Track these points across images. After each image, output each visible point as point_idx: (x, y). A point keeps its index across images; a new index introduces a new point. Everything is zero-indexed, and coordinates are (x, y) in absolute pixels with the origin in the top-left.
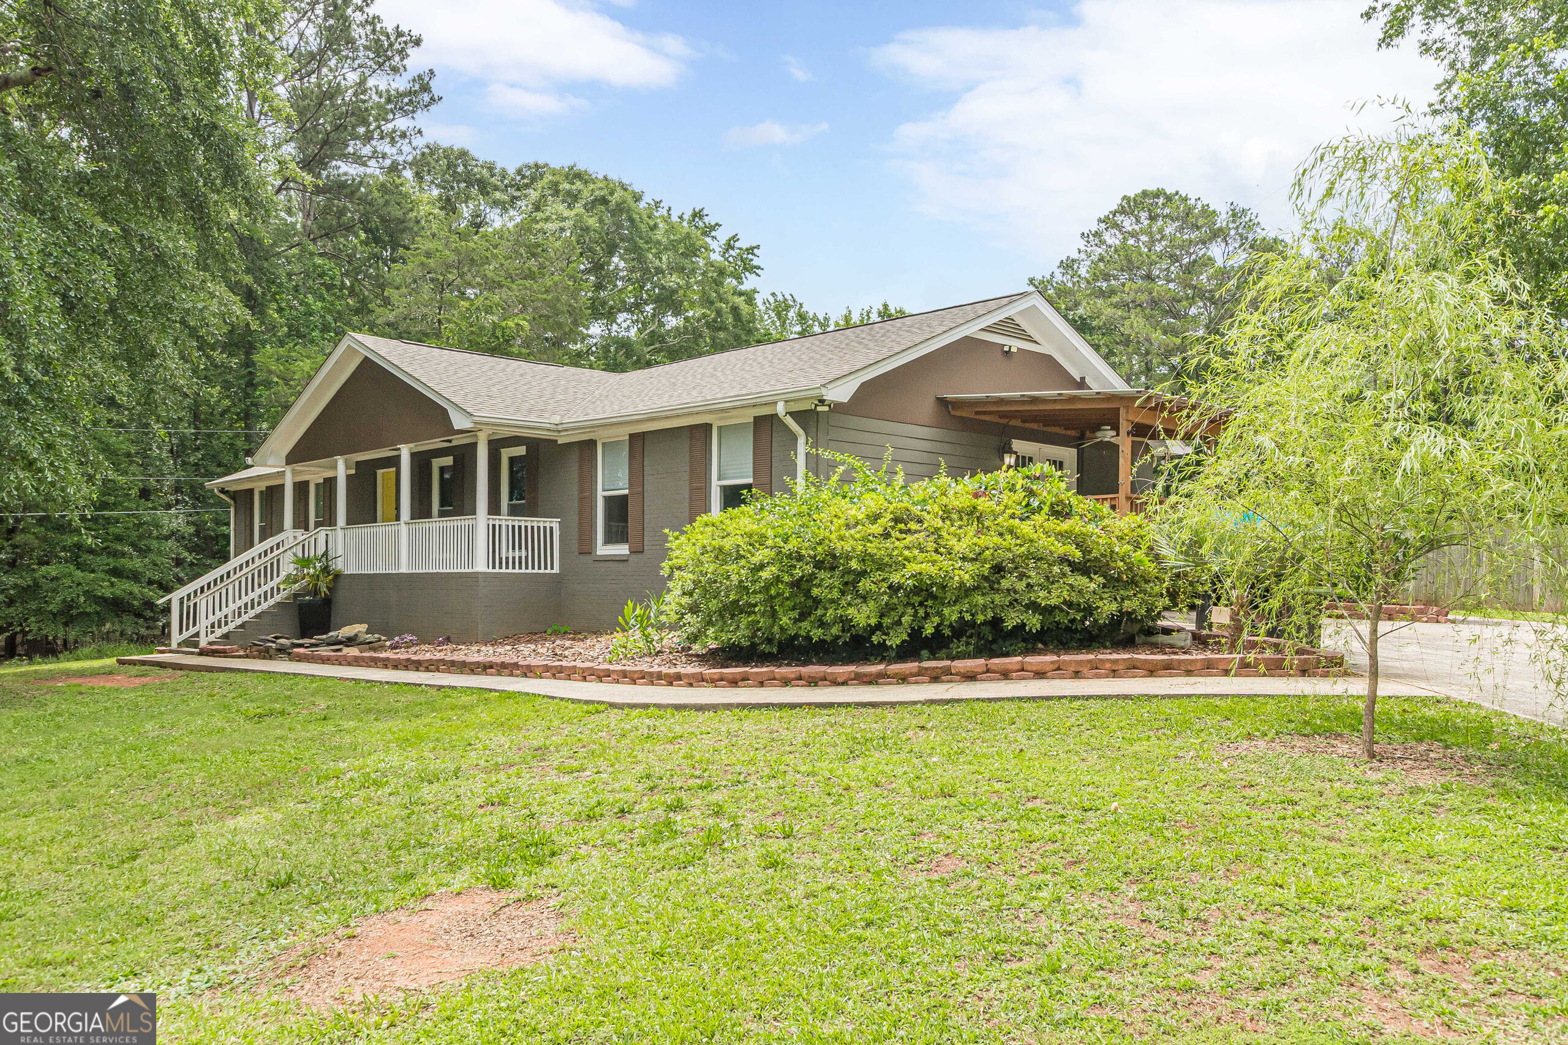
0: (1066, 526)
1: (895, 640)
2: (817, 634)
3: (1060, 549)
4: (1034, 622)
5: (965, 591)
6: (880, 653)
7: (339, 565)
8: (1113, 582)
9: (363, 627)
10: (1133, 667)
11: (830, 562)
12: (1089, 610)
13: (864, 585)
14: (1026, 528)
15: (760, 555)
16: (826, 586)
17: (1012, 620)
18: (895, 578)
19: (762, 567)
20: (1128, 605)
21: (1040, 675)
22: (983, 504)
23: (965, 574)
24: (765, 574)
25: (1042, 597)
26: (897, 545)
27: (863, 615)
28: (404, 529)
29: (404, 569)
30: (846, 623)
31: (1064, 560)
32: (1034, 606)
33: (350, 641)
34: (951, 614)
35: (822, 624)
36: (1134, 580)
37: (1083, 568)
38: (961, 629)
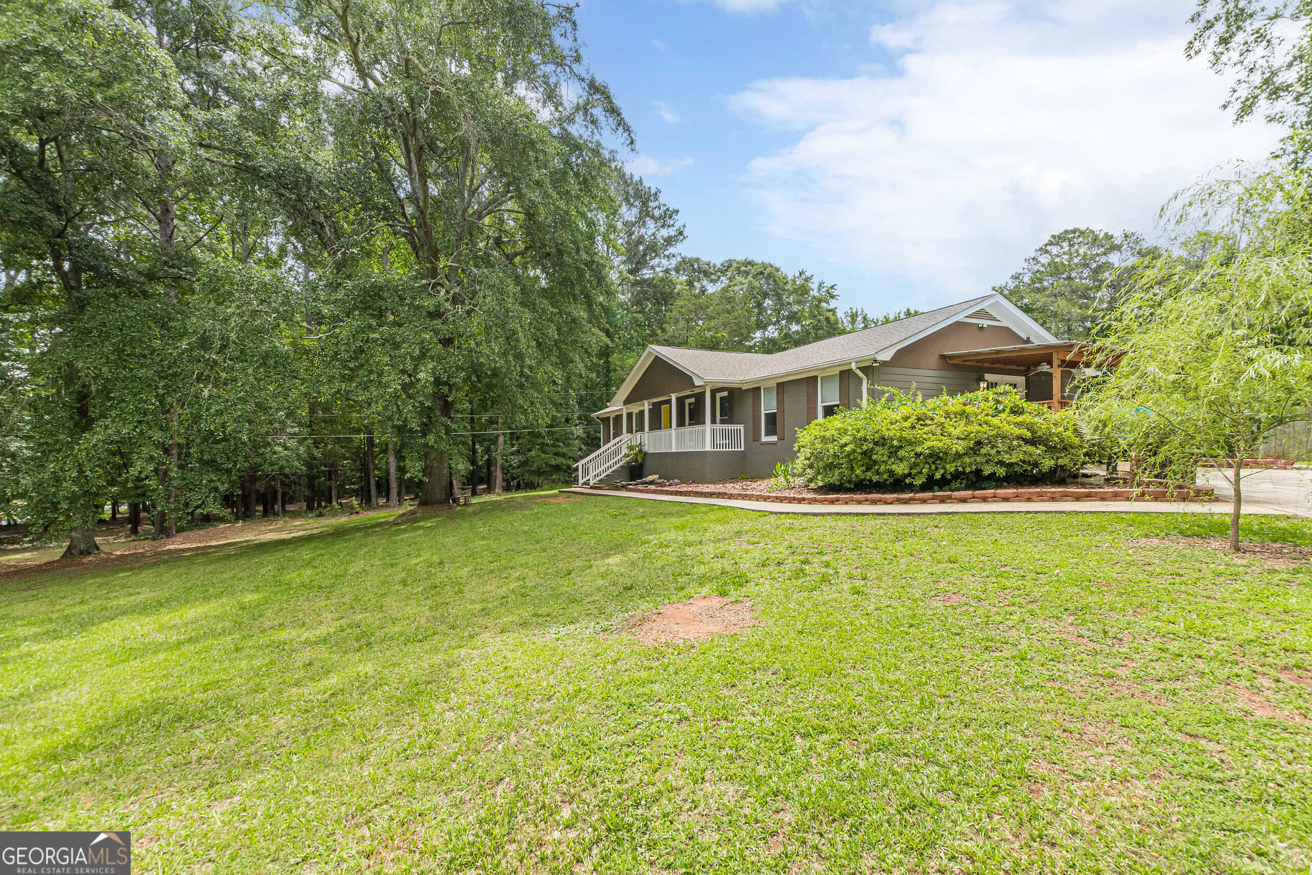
0: (1020, 419)
1: (918, 482)
2: (875, 478)
3: (1017, 431)
4: (1001, 471)
5: (959, 456)
6: (911, 488)
7: (646, 449)
8: (1051, 449)
9: (656, 477)
10: (1064, 497)
11: (882, 442)
12: (1035, 465)
13: (901, 453)
14: (995, 421)
15: (845, 439)
16: (880, 454)
17: (987, 470)
18: (919, 449)
19: (846, 445)
20: (1061, 462)
21: (1006, 499)
22: (969, 409)
23: (960, 447)
24: (848, 449)
25: (1006, 458)
26: (919, 432)
27: (900, 469)
28: (674, 432)
29: (674, 450)
30: (891, 473)
31: (1019, 437)
32: (1001, 463)
33: (652, 483)
34: (951, 468)
35: (878, 473)
36: (1066, 448)
37: (1032, 442)
38: (956, 476)
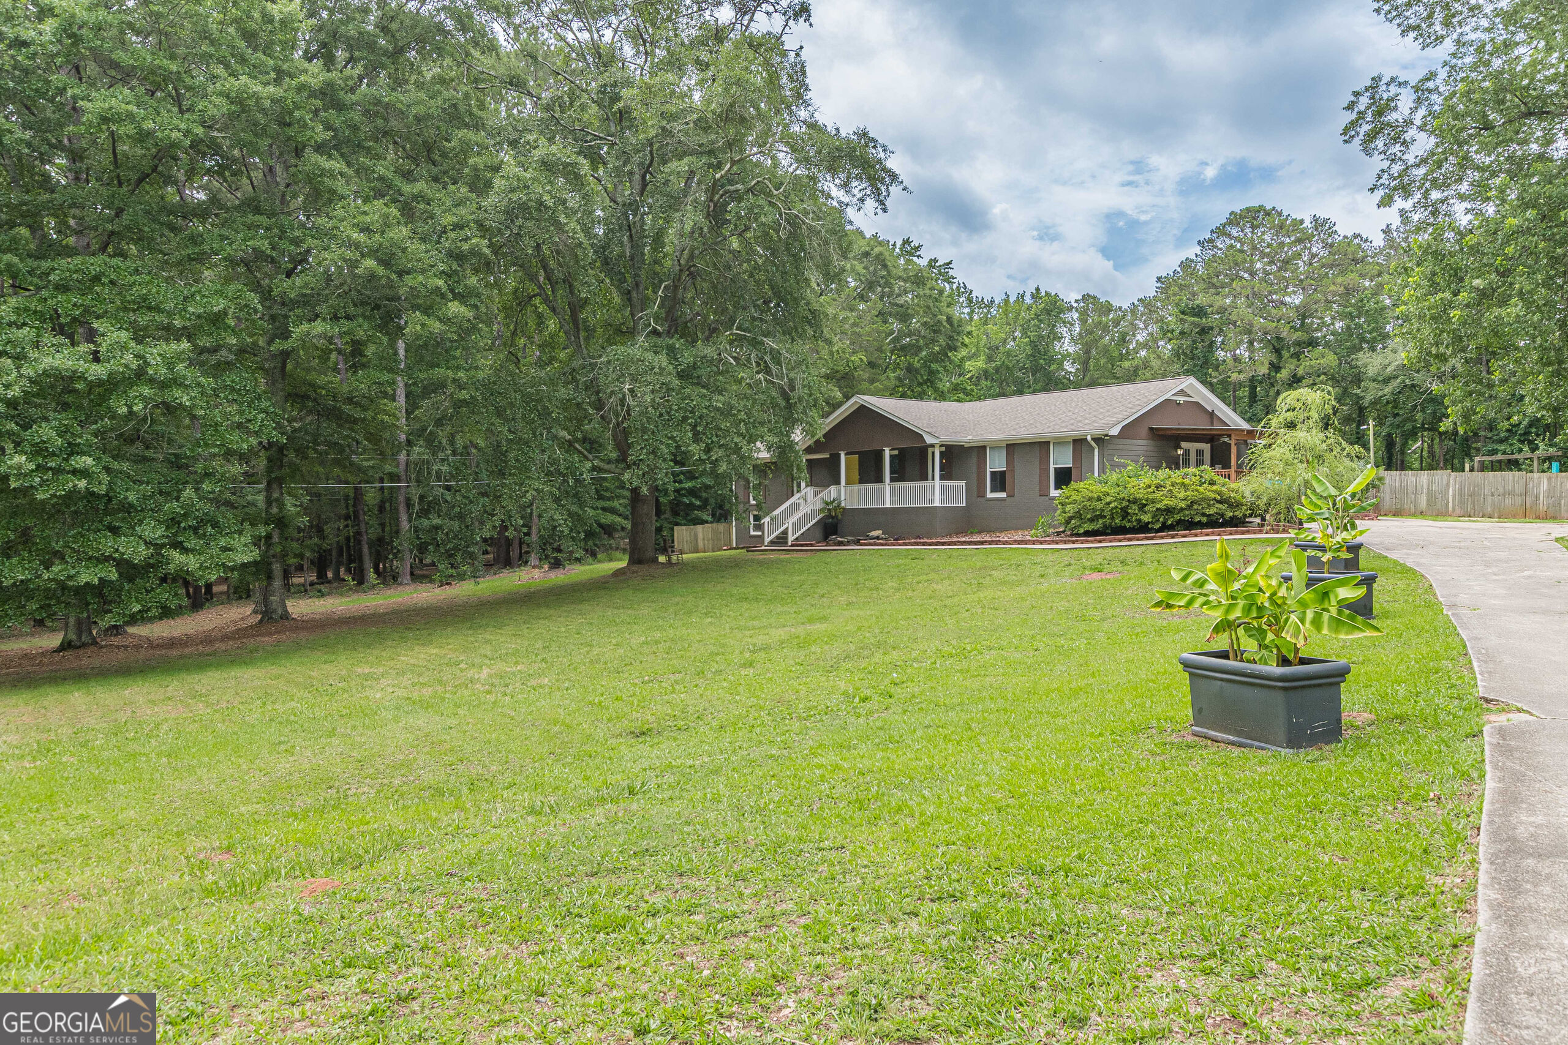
0: (1214, 488)
1: (1157, 526)
2: (1128, 525)
3: (1213, 495)
4: (1204, 520)
5: (1182, 509)
6: (1149, 530)
8: (1231, 506)
10: (1236, 533)
11: (1135, 501)
12: (1222, 515)
13: (1147, 508)
14: (1201, 489)
15: (1108, 499)
16: (1133, 509)
17: (1197, 519)
18: (1158, 506)
19: (1110, 503)
20: (1236, 513)
21: (1207, 535)
22: (1187, 481)
23: (1183, 505)
24: (1112, 505)
25: (1207, 511)
26: (1158, 495)
27: (1146, 518)
30: (1139, 521)
31: (1215, 499)
32: (1204, 515)
34: (1177, 517)
35: (1129, 521)
36: (1239, 505)
37: (1220, 502)
38: (1179, 522)
